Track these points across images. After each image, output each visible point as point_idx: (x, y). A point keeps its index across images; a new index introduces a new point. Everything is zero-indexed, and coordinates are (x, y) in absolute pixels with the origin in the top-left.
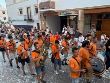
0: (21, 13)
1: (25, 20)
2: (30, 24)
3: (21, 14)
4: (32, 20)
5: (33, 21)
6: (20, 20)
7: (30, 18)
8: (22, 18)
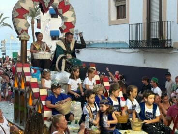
0: (121, 12)
1: (133, 45)
2: (154, 62)
3: (118, 17)
4: (164, 42)
5: (171, 47)
6: (114, 43)
7: (155, 35)
8: (122, 33)
